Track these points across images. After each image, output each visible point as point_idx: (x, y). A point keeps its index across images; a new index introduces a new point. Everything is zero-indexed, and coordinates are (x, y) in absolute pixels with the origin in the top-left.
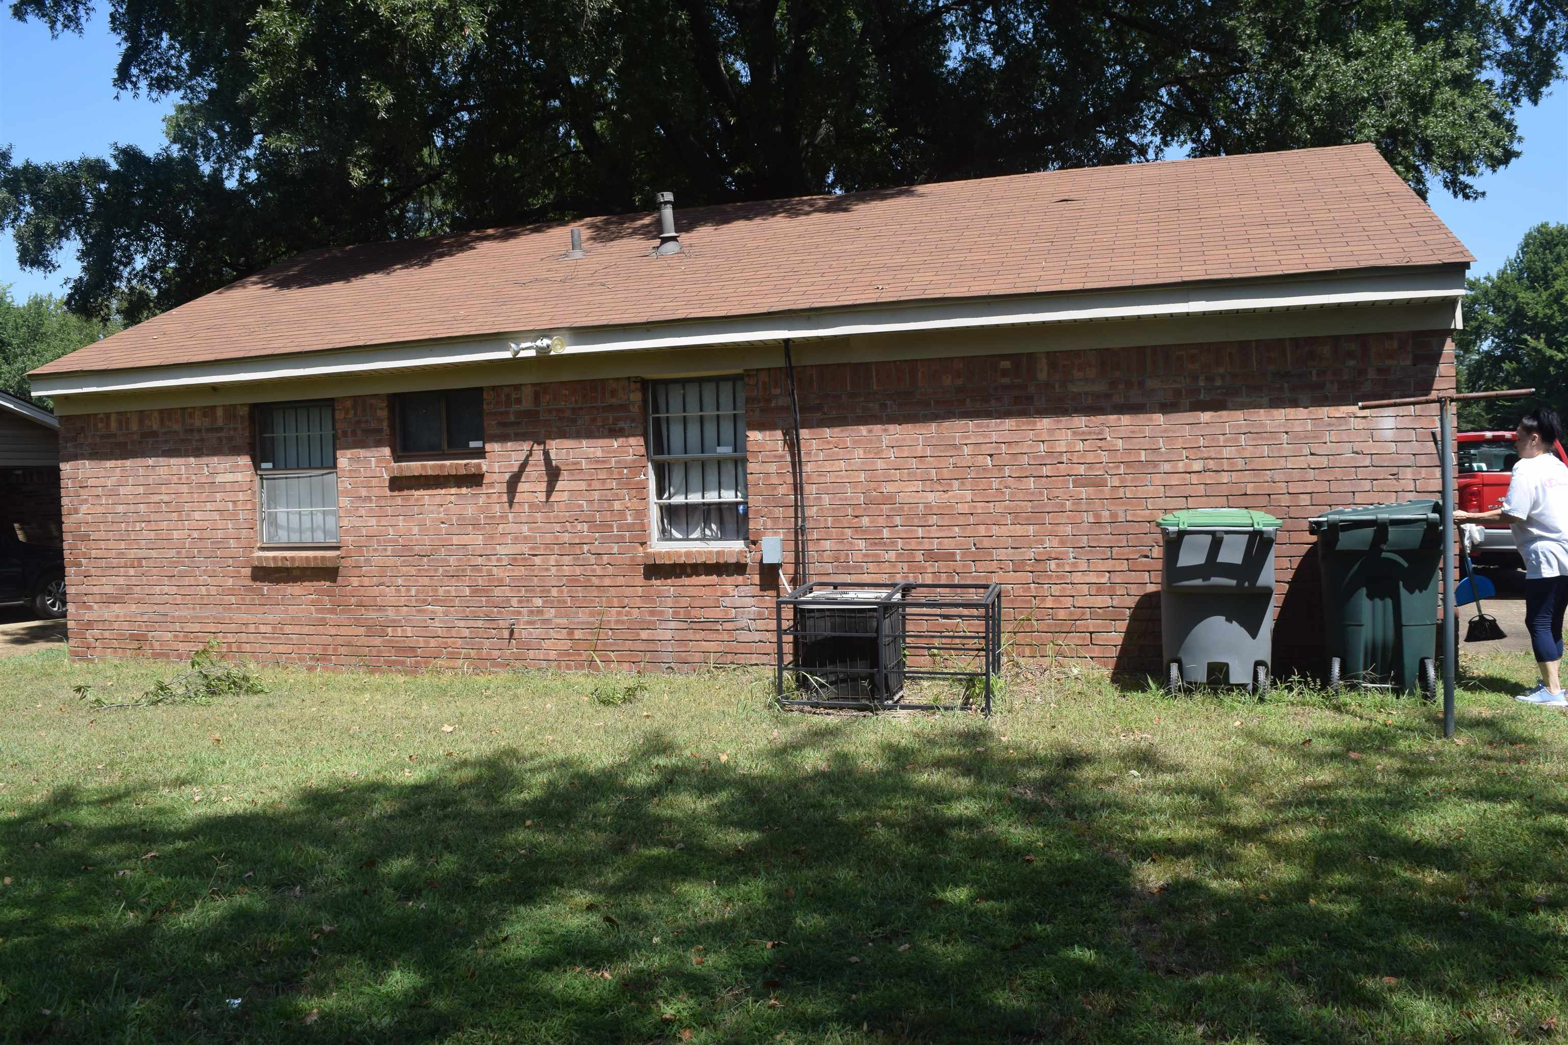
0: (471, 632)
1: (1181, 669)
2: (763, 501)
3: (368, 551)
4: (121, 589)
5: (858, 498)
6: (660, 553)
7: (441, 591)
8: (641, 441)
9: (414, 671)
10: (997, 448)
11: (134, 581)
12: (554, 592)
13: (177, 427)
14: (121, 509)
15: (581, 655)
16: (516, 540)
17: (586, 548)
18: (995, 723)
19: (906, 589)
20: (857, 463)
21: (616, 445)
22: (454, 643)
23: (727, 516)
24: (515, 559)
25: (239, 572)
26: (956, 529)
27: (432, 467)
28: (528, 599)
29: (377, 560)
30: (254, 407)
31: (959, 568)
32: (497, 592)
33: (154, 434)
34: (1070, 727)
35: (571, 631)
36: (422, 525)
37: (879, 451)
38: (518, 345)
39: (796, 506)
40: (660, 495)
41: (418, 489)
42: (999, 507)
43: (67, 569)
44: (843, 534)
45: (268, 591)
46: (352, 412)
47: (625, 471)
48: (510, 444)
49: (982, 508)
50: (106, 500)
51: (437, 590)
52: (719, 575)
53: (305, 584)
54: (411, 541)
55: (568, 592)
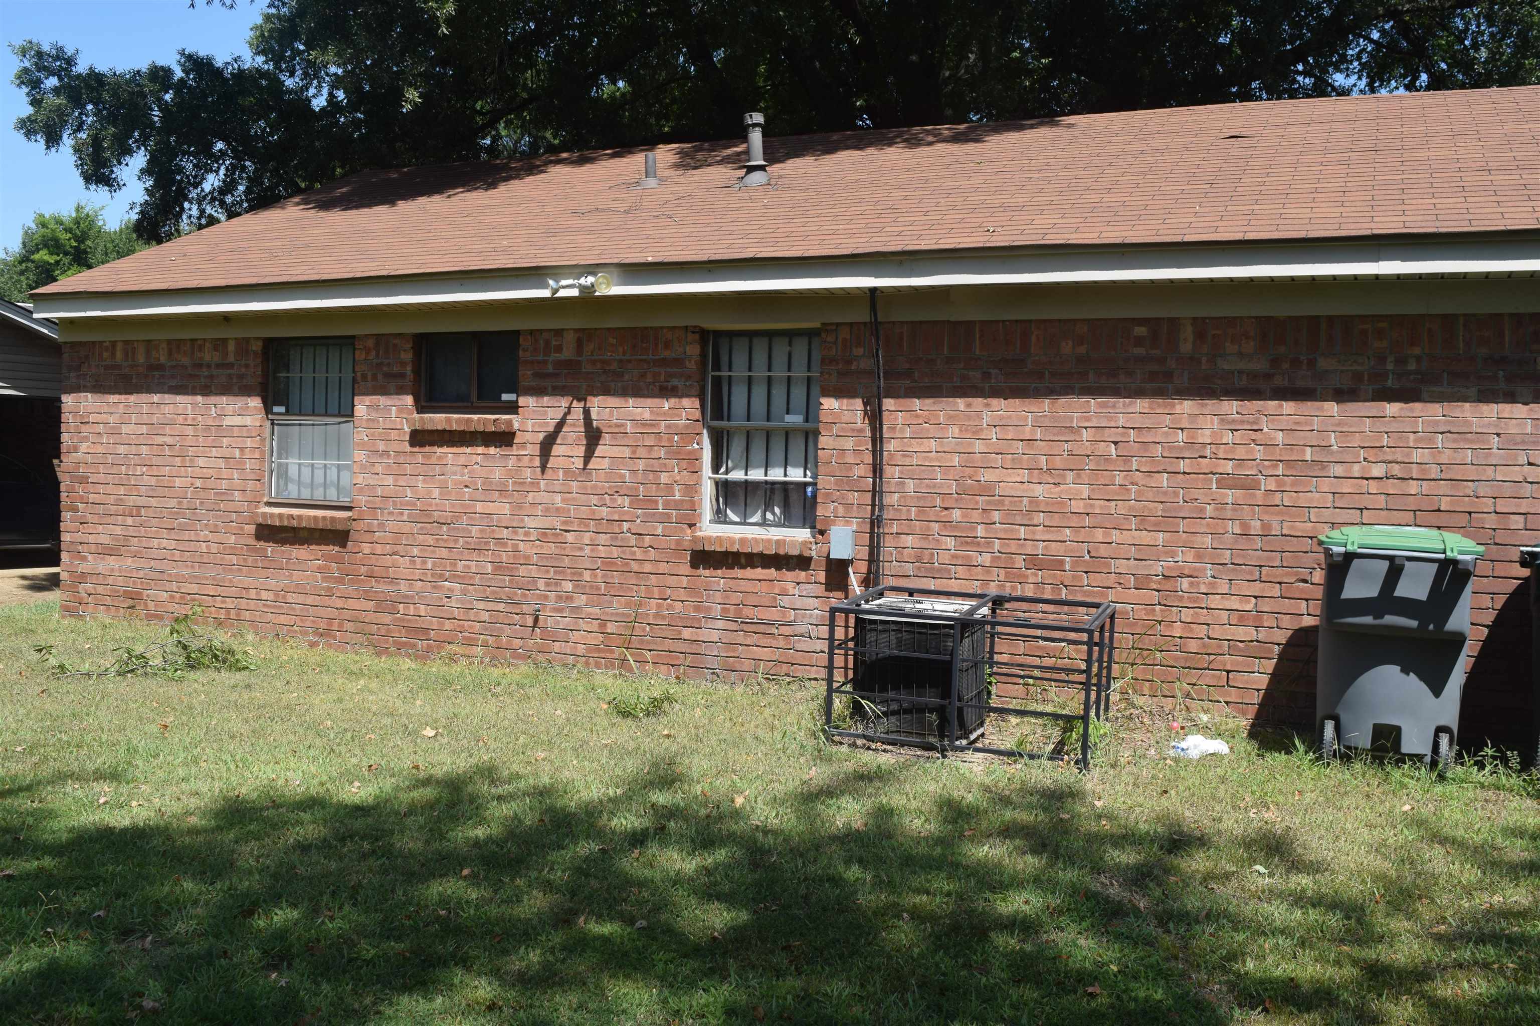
0: (491, 616)
1: (1338, 729)
2: (836, 483)
3: (382, 513)
4: (119, 540)
5: (950, 487)
6: (709, 538)
7: (460, 565)
8: (696, 403)
9: (423, 656)
10: (1123, 435)
11: (132, 531)
12: (587, 576)
13: (185, 360)
14: (122, 449)
15: (612, 652)
16: (548, 511)
17: (625, 526)
18: (1091, 782)
19: (998, 602)
20: (950, 443)
21: (667, 405)
22: (471, 627)
23: (794, 497)
24: (545, 534)
25: (242, 529)
26: (1068, 531)
27: (458, 421)
28: (557, 582)
29: (391, 526)
30: (269, 343)
31: (1068, 579)
32: (523, 571)
33: (160, 367)
34: (1187, 794)
35: (603, 623)
36: (443, 487)
37: (978, 429)
38: (557, 282)
39: (874, 491)
40: (716, 469)
41: (442, 446)
42: (1122, 507)
43: (63, 514)
44: (928, 528)
45: (272, 552)
46: (374, 353)
47: (676, 438)
48: (546, 399)
49: (1101, 507)
50: (107, 438)
51: (455, 565)
52: (778, 568)
53: (312, 547)
54: (431, 505)
55: (603, 576)
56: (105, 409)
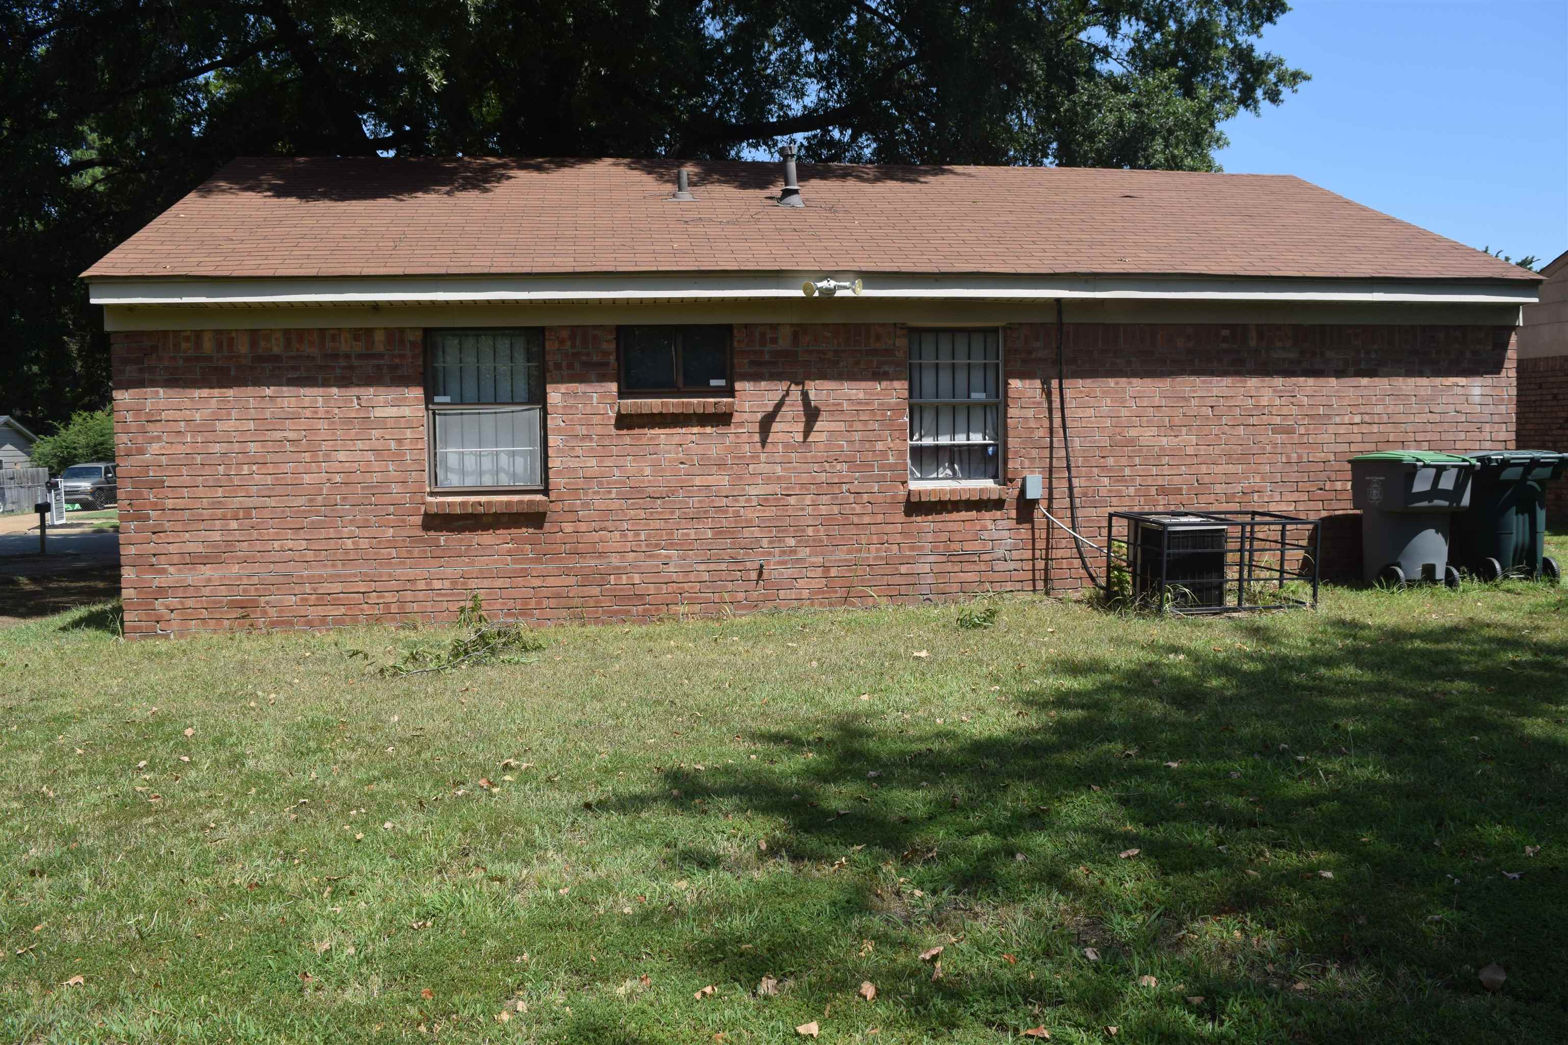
0: (712, 576)
1: (1405, 571)
2: (1022, 443)
4: (214, 547)
5: (1106, 441)
6: (925, 491)
7: (677, 534)
8: (906, 384)
10: (1217, 401)
11: (237, 535)
12: (810, 532)
13: (311, 351)
14: (217, 448)
15: (836, 592)
16: (768, 479)
17: (845, 487)
20: (1105, 410)
21: (879, 387)
22: (691, 588)
24: (767, 500)
25: (404, 521)
26: (1183, 468)
28: (781, 539)
29: (597, 504)
30: (428, 331)
31: (1184, 498)
32: (747, 533)
33: (274, 358)
35: (826, 568)
36: (655, 466)
37: (1123, 400)
39: (1052, 447)
41: (653, 428)
42: (1217, 450)
44: (1091, 472)
45: (445, 541)
46: (569, 343)
47: (889, 413)
48: (763, 383)
49: (1205, 450)
50: (192, 437)
51: (672, 533)
52: (979, 510)
53: (498, 532)
54: (643, 482)
55: (825, 531)
56: (188, 404)
